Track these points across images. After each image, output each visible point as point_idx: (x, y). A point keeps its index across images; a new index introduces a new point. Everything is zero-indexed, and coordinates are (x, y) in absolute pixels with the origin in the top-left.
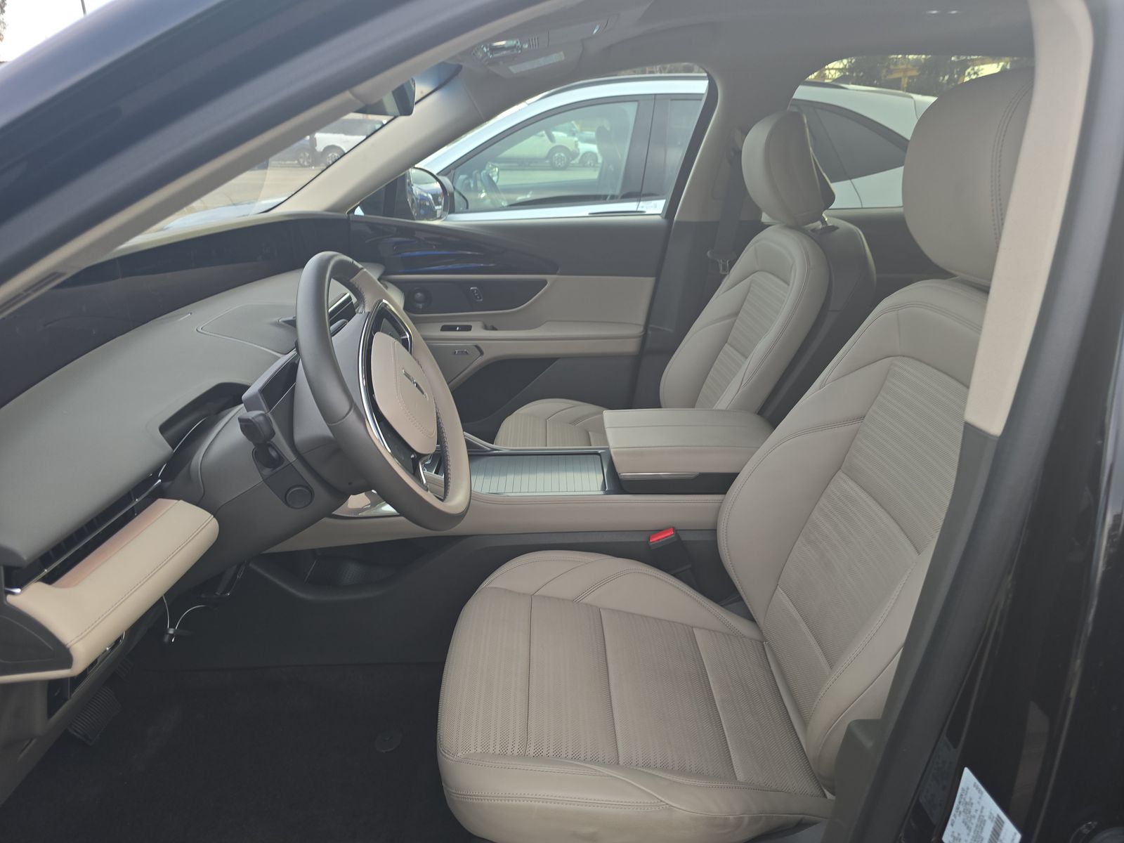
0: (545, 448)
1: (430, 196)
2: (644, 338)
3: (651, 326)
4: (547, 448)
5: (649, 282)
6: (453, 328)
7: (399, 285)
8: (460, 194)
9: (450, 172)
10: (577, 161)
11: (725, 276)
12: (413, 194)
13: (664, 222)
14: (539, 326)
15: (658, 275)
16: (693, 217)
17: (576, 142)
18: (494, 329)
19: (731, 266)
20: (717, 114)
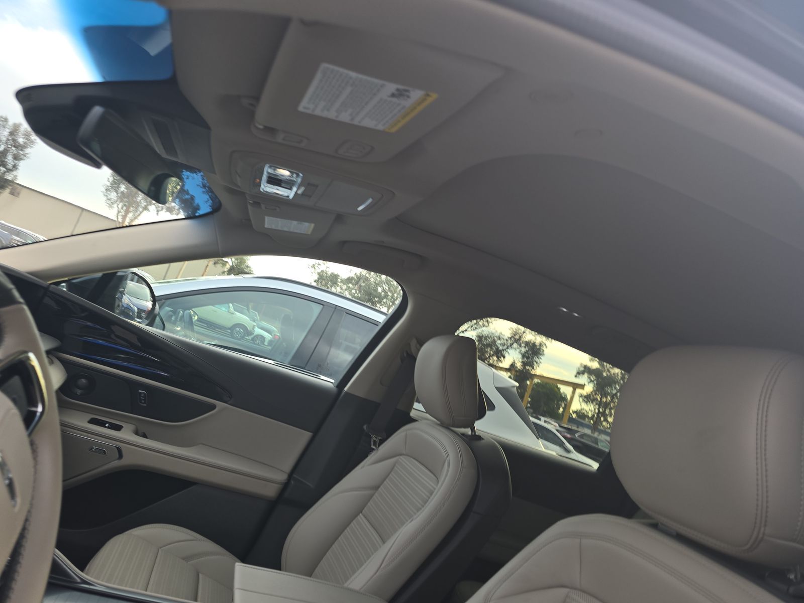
0: (144, 592)
1: (136, 309)
2: (286, 485)
3: (295, 476)
4: (148, 593)
5: (306, 435)
6: (102, 424)
7: (66, 364)
8: (161, 319)
9: (161, 300)
10: (250, 338)
11: (373, 450)
12: (121, 301)
13: (335, 389)
14: (193, 445)
15: (315, 432)
16: (361, 393)
17: (254, 325)
18: (145, 436)
19: (380, 444)
20: (404, 322)
